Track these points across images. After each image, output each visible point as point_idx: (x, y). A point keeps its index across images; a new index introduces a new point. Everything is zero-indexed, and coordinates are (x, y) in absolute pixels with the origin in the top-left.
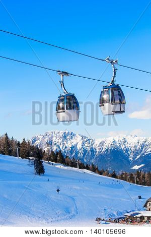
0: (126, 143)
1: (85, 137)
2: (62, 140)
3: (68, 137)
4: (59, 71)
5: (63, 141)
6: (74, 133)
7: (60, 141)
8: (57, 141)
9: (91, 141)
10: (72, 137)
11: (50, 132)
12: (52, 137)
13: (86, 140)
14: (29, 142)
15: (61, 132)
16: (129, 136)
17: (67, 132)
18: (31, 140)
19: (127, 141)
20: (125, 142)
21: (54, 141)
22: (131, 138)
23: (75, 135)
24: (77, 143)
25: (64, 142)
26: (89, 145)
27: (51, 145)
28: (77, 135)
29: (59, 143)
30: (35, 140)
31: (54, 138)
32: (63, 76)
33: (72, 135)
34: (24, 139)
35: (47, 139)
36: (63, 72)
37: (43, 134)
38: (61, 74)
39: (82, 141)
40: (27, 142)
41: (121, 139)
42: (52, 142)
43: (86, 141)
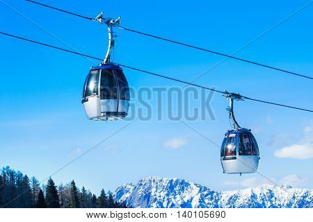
0: (273, 199)
1: (205, 189)
2: (166, 192)
3: (177, 188)
4: (227, 93)
5: (168, 195)
6: (186, 181)
7: (163, 194)
8: (158, 194)
9: (215, 194)
10: (183, 188)
11: (147, 179)
12: (150, 188)
13: (205, 193)
14: (111, 196)
15: (164, 179)
16: (278, 188)
17: (175, 179)
18: (115, 193)
19: (276, 195)
20: (272, 196)
21: (153, 194)
22: (282, 191)
23: (187, 184)
24: (192, 198)
25: (171, 197)
26: (211, 202)
27: (148, 201)
28: (192, 185)
29: (162, 198)
30: (121, 193)
31: (153, 190)
32: (232, 100)
33: (184, 185)
34: (103, 192)
35: (140, 192)
36: (233, 95)
37: (136, 183)
38: (230, 96)
39: (200, 194)
40: (107, 195)
41: (265, 192)
42: (149, 197)
43: (207, 195)
